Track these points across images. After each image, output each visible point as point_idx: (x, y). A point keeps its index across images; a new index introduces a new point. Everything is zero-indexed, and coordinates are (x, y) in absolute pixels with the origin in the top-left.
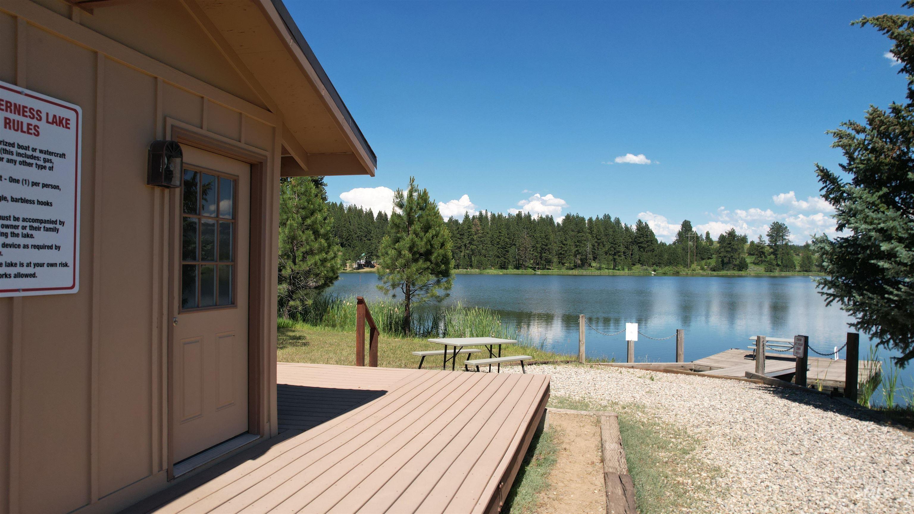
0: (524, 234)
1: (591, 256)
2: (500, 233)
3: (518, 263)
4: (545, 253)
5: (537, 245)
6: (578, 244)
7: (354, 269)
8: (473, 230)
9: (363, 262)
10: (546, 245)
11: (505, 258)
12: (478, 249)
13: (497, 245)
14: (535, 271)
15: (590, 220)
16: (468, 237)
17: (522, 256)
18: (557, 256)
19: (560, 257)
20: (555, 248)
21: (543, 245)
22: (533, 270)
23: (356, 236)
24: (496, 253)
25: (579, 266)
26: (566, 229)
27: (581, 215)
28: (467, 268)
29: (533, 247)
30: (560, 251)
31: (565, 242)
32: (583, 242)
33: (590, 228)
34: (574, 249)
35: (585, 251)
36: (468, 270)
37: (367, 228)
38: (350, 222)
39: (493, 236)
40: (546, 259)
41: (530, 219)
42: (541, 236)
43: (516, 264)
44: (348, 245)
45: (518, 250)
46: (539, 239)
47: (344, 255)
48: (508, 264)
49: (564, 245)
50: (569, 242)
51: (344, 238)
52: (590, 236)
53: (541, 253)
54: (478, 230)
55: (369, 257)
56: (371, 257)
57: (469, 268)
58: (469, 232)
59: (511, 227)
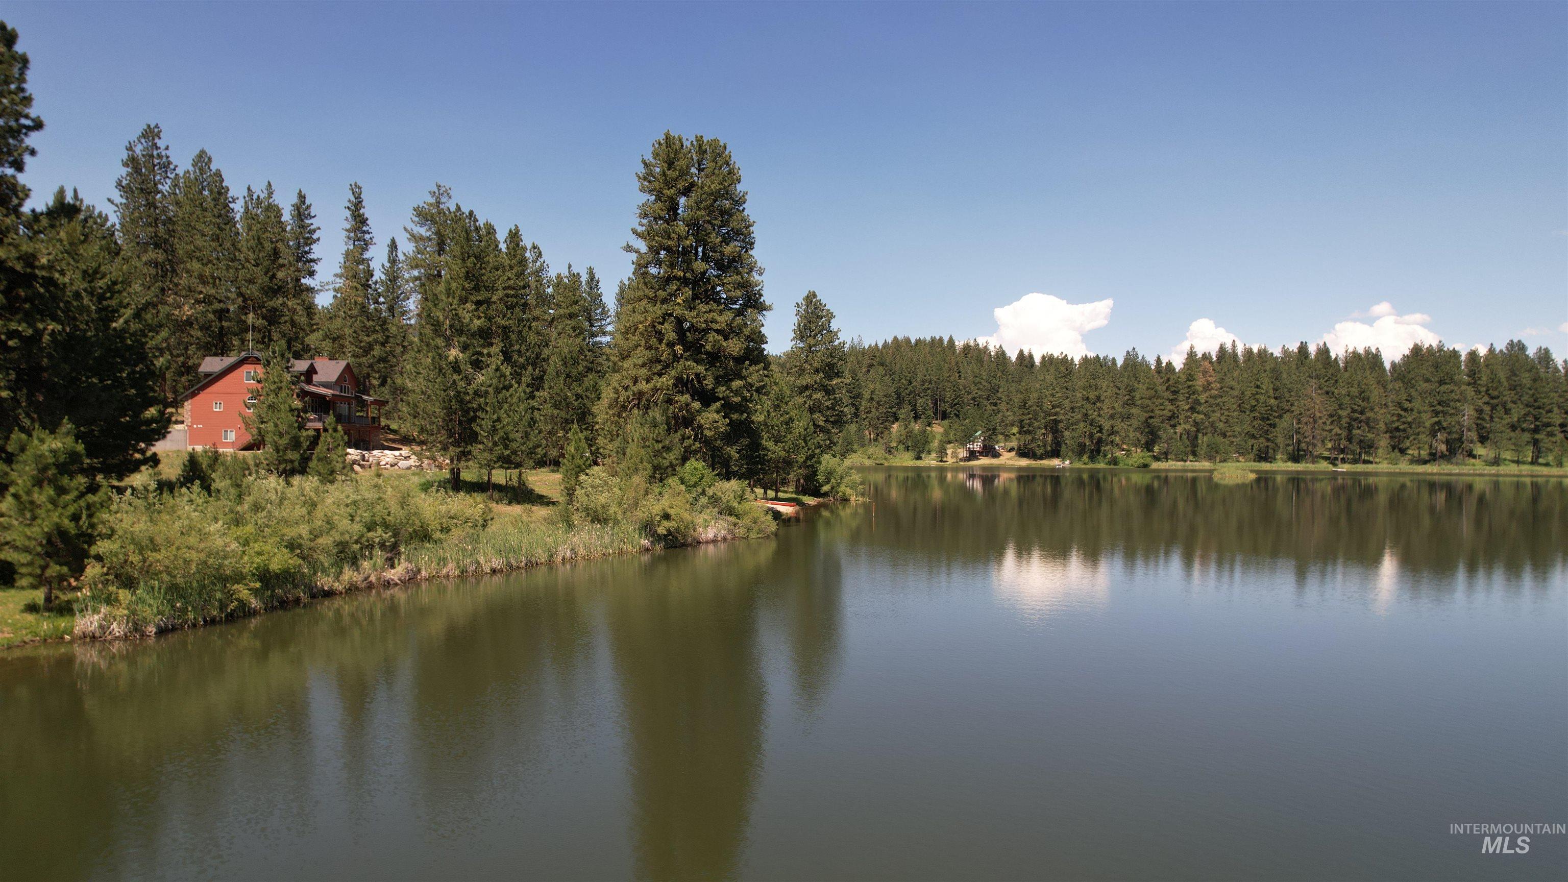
0: (1311, 389)
1: (1473, 435)
2: (1258, 387)
3: (1296, 448)
4: (1359, 428)
5: (1340, 412)
6: (1440, 408)
7: (961, 460)
8: (1200, 382)
9: (977, 446)
10: (1362, 413)
11: (1268, 440)
12: (1210, 420)
13: (1251, 411)
14: (1335, 465)
15: (1473, 355)
16: (1188, 398)
17: (1306, 434)
18: (1387, 435)
19: (1395, 437)
20: (1382, 416)
21: (1353, 411)
22: (1331, 463)
23: (970, 397)
24: (1249, 429)
25: (1443, 456)
26: (1410, 376)
27: (1449, 346)
28: (1185, 458)
29: (1331, 416)
30: (1396, 424)
31: (1407, 405)
32: (1452, 404)
33: (1472, 374)
34: (1428, 421)
35: (1458, 422)
36: (1188, 463)
37: (990, 383)
38: (959, 372)
39: (1243, 393)
40: (1361, 441)
41: (1329, 357)
42: (1349, 392)
43: (1293, 450)
44: (955, 414)
45: (1298, 423)
46: (1346, 400)
47: (946, 433)
48: (1274, 451)
49: (1405, 410)
50: (1417, 404)
51: (948, 402)
52: (1470, 392)
53: (1350, 428)
54: (1209, 383)
55: (990, 437)
56: (994, 437)
57: (1191, 457)
58: (1189, 387)
59: (1285, 375)
